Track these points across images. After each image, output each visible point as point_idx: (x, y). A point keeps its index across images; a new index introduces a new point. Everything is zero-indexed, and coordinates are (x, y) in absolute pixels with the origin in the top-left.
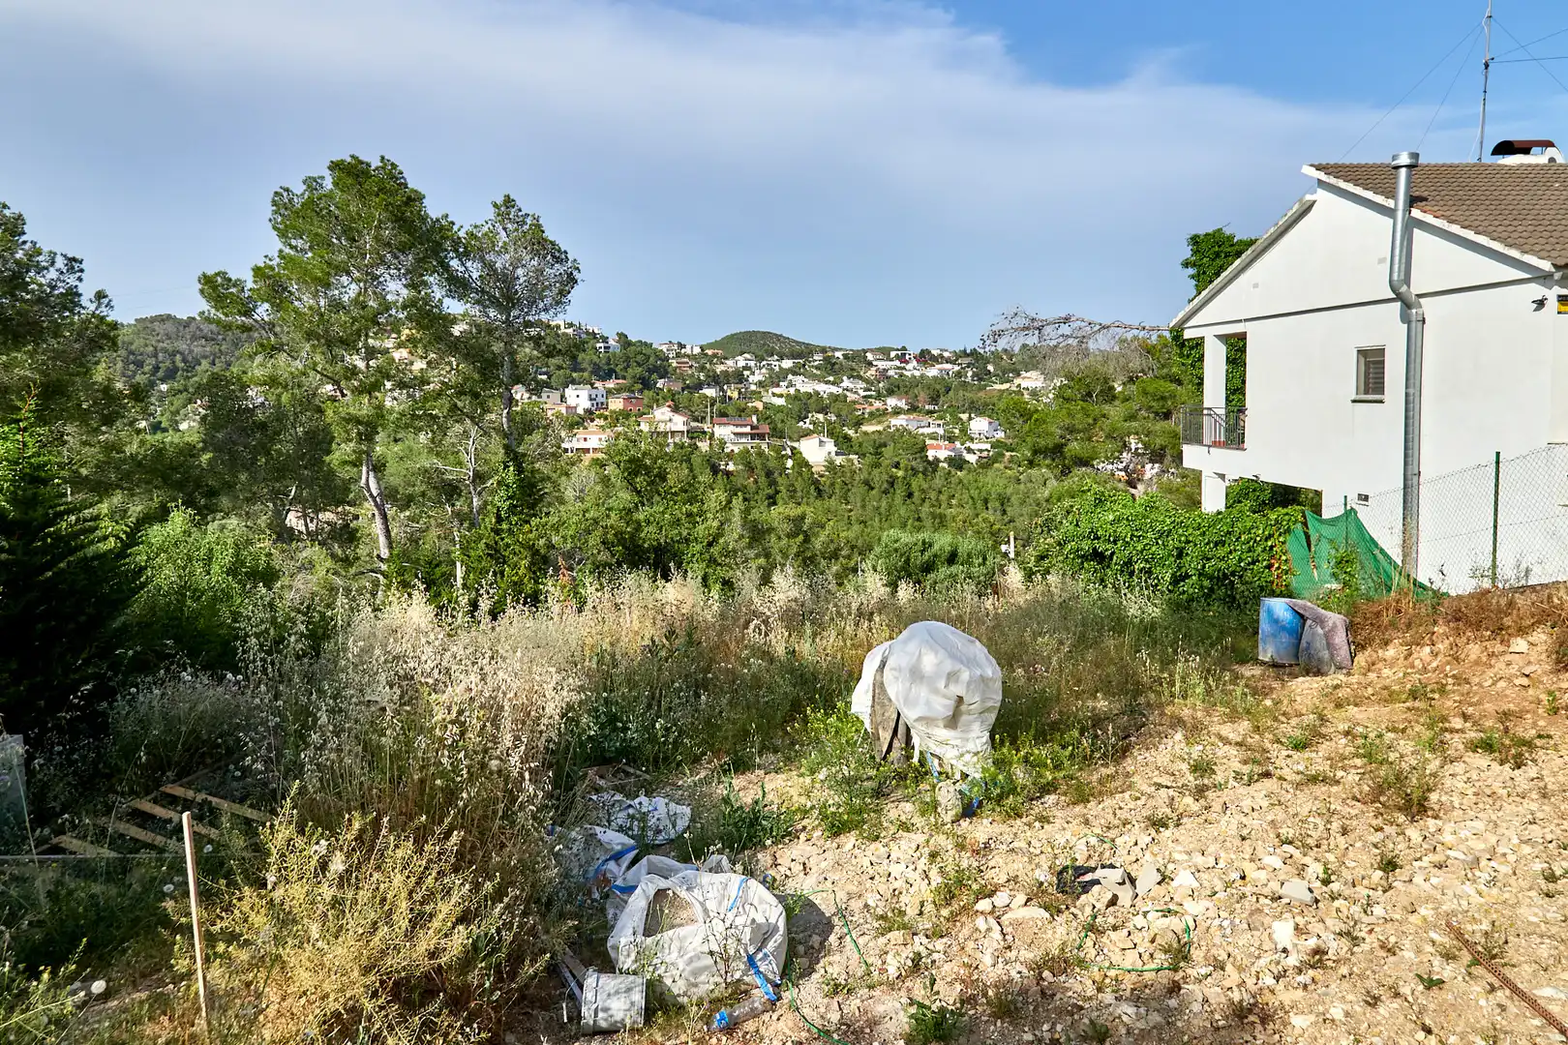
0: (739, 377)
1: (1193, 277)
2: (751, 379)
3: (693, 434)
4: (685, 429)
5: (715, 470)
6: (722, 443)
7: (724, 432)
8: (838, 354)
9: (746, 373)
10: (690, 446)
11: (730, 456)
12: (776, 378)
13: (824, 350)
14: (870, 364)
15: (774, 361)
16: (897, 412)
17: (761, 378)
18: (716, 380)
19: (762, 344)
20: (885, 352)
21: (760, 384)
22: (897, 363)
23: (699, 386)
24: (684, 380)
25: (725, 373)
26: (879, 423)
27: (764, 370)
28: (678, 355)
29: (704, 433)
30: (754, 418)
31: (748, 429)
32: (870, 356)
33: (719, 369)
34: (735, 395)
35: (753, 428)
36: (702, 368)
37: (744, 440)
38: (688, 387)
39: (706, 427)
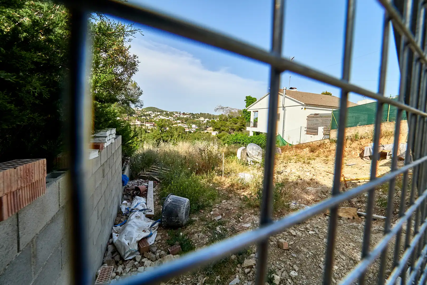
0: (149, 115)
1: (246, 102)
2: (152, 116)
3: (141, 125)
4: (140, 124)
5: (146, 132)
6: (148, 127)
7: (148, 125)
8: (168, 112)
9: (151, 114)
10: (141, 127)
11: (149, 129)
12: (156, 116)
13: (166, 111)
14: (174, 114)
15: (156, 112)
16: (179, 123)
17: (154, 116)
18: (145, 115)
19: (154, 110)
20: (177, 113)
21: (153, 117)
22: (179, 114)
23: (141, 116)
24: (139, 115)
25: (147, 114)
26: (176, 125)
27: (154, 114)
28: (137, 110)
29: (144, 125)
30: (154, 123)
31: (153, 125)
32: (174, 113)
33: (145, 113)
34: (149, 118)
35: (153, 124)
36: (142, 113)
37: (152, 127)
38: (139, 116)
39: (144, 124)
